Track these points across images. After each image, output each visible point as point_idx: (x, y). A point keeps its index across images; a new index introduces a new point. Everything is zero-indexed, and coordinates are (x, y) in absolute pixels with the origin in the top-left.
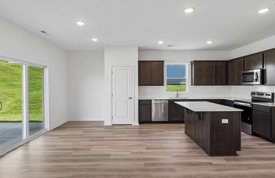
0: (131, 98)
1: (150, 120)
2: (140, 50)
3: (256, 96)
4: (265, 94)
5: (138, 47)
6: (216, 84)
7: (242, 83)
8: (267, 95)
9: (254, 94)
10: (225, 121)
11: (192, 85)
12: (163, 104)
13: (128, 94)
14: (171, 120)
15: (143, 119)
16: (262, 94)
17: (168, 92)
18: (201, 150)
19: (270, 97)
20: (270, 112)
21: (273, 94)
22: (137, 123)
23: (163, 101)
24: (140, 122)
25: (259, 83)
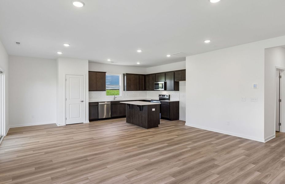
0: (82, 101)
1: (97, 118)
2: (90, 62)
3: (161, 97)
4: (166, 96)
5: (89, 60)
6: (139, 90)
7: (155, 90)
8: (167, 96)
9: (160, 96)
10: (154, 110)
11: (124, 90)
12: (105, 105)
13: (80, 98)
14: (113, 116)
15: (92, 118)
16: (164, 96)
17: (107, 96)
18: (141, 128)
19: (168, 97)
20: (169, 105)
21: (169, 95)
22: (88, 122)
23: (106, 103)
24: (90, 120)
25: (163, 89)
